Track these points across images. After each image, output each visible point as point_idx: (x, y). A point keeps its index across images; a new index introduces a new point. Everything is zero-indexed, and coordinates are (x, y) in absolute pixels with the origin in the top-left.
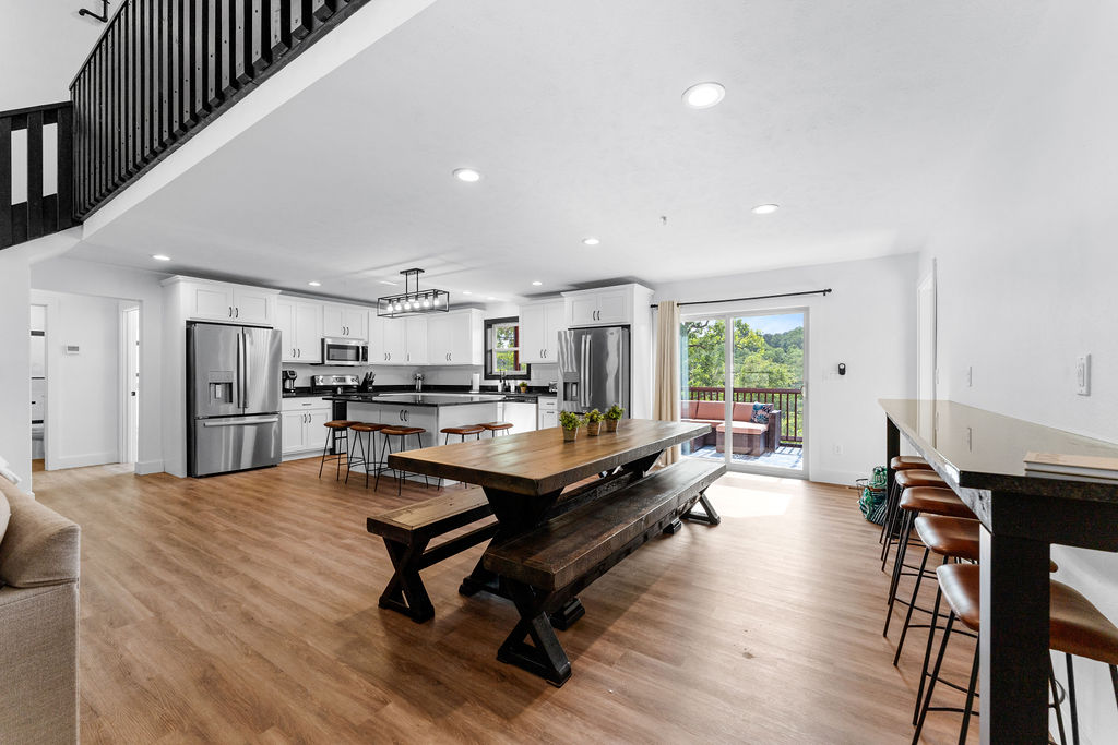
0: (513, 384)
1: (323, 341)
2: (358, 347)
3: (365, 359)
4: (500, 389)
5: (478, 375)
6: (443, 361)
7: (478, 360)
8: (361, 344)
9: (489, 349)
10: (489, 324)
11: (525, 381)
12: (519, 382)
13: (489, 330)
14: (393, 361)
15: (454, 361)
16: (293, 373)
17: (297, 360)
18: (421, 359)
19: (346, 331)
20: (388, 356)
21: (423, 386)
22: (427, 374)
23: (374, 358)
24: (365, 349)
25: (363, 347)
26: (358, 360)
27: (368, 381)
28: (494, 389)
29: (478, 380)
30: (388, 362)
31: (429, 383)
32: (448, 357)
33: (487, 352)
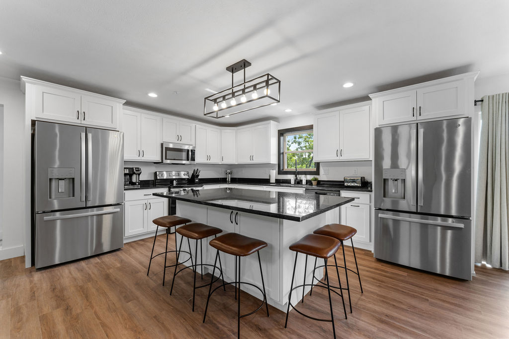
0: (304, 178)
1: (162, 145)
2: (188, 150)
3: (193, 159)
4: (293, 182)
5: (275, 171)
6: (247, 161)
7: (274, 160)
8: (190, 148)
9: (282, 152)
10: (281, 133)
11: (316, 176)
12: (310, 177)
13: (282, 138)
14: (213, 161)
15: (256, 161)
16: (138, 170)
17: (141, 159)
18: (231, 159)
19: (179, 138)
20: (209, 158)
21: (232, 179)
22: (234, 171)
23: (200, 158)
24: (193, 152)
25: (192, 150)
26: (188, 160)
27: (195, 176)
28: (288, 182)
29: (274, 175)
30: (208, 162)
31: (236, 176)
32: (252, 158)
33: (280, 154)
